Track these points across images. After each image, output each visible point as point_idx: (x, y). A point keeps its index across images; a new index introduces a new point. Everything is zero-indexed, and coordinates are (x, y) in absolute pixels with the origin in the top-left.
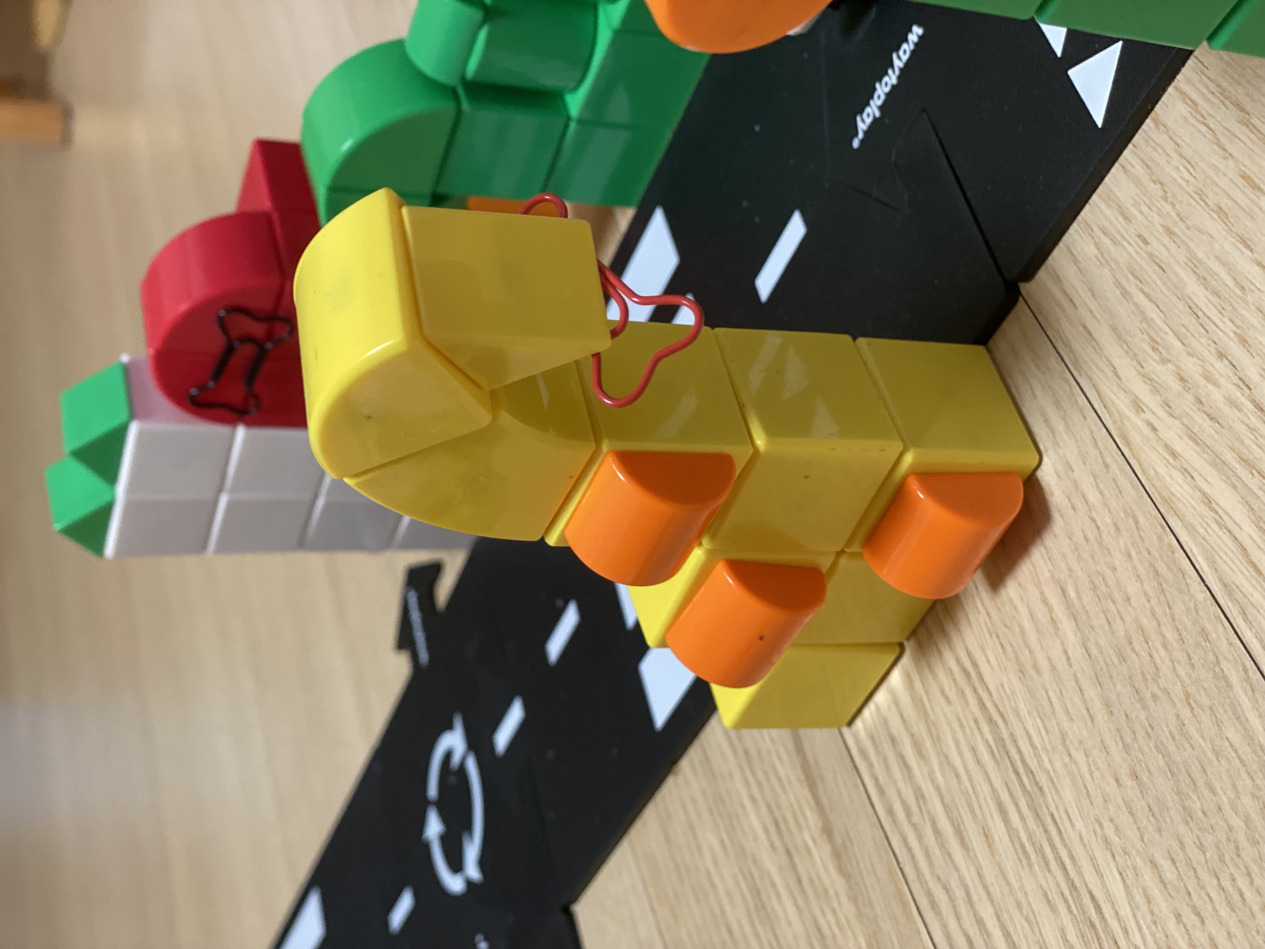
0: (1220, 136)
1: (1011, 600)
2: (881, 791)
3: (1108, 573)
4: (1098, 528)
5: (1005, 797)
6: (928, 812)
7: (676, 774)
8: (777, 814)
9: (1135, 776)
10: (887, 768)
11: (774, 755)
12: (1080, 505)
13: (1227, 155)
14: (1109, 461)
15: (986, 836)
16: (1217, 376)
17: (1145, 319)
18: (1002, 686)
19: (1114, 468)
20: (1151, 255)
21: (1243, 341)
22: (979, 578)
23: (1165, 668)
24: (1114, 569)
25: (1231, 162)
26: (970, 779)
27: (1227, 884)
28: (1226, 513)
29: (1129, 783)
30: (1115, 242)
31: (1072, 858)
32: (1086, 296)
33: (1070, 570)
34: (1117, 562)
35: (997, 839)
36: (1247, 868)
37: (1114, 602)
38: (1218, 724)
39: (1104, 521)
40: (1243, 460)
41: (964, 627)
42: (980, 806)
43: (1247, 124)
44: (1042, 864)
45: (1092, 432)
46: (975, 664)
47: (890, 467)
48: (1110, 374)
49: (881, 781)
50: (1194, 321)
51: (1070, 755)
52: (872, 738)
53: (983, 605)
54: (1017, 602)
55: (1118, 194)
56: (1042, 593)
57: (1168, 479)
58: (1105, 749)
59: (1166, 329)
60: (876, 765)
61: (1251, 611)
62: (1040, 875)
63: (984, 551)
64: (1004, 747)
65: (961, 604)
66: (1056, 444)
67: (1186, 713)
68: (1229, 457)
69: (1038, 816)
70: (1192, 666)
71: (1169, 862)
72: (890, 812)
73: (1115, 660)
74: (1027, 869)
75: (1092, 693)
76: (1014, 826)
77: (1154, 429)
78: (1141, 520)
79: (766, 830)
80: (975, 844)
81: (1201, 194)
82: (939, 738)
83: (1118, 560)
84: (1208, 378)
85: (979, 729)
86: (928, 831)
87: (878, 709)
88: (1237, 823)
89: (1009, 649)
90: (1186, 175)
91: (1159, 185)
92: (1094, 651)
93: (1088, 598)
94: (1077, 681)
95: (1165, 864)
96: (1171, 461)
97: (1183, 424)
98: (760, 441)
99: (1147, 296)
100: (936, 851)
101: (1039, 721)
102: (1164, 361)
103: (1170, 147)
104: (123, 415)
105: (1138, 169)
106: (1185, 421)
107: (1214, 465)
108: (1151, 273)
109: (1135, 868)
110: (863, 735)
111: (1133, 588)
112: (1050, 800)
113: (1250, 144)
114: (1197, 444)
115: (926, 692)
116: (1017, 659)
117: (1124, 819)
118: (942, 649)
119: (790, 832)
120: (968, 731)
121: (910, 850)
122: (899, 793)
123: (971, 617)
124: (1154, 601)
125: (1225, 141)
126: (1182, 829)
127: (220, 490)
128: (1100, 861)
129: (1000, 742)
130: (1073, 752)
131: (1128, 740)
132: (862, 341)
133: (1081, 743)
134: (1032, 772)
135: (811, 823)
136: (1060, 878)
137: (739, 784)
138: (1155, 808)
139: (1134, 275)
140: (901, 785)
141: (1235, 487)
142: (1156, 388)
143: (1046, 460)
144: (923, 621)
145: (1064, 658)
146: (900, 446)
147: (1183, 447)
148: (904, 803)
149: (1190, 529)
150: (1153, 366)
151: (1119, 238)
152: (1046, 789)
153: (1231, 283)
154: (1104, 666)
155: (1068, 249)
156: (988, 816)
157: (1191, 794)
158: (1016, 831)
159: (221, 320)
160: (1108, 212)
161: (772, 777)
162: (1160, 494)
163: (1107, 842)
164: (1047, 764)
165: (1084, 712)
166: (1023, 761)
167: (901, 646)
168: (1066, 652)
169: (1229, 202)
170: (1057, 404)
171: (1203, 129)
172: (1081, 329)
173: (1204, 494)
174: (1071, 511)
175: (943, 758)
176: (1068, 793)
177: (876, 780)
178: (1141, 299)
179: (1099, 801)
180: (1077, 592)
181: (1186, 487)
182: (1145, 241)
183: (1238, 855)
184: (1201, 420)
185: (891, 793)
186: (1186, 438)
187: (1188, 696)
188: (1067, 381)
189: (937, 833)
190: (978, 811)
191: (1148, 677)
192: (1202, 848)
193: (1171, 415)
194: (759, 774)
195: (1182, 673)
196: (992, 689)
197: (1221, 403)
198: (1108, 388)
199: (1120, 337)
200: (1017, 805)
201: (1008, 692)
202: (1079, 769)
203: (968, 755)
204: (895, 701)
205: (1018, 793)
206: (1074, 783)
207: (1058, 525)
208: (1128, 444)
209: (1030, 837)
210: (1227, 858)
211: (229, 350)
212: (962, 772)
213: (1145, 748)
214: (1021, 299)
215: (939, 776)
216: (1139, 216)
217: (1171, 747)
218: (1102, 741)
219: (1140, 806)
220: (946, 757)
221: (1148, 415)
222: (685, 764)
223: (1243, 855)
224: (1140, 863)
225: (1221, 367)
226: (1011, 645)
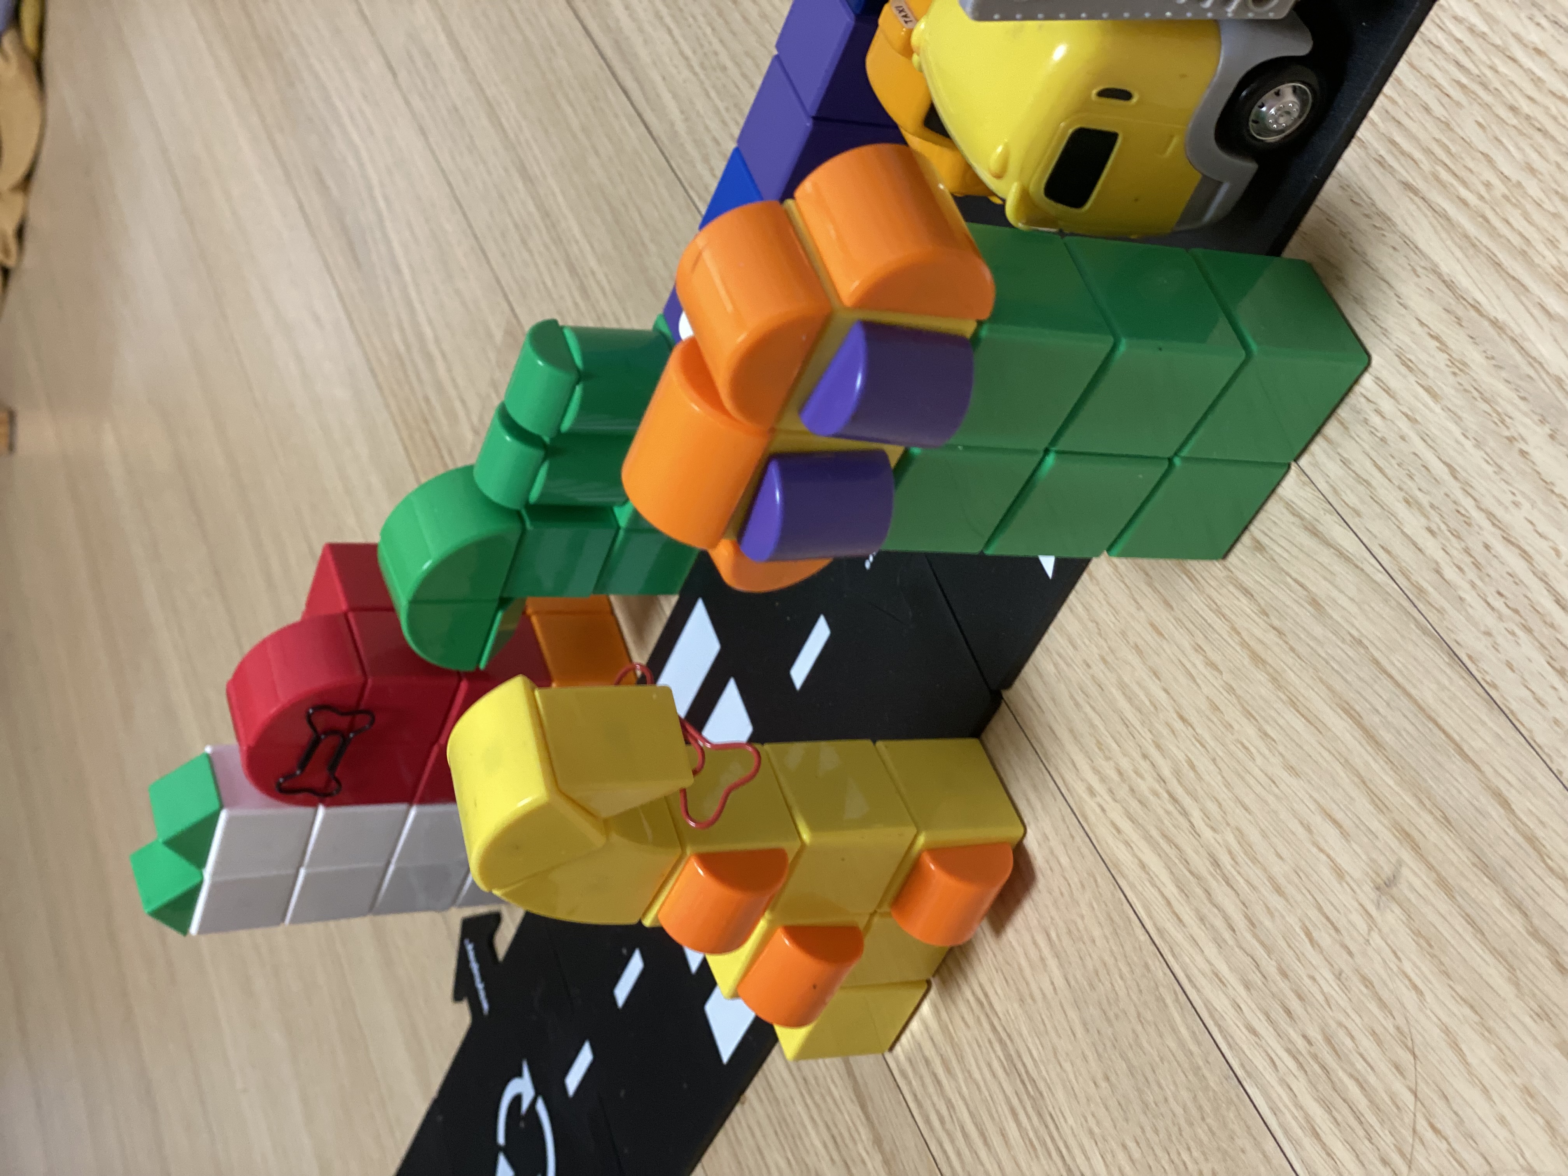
0: (1134, 593)
1: (1010, 943)
2: (920, 1105)
3: (1079, 921)
4: (1069, 884)
5: (1015, 1101)
6: (958, 1119)
7: (743, 1103)
8: (835, 1132)
9: (1107, 1079)
10: (923, 1085)
11: (829, 1080)
12: (1056, 868)
13: (1140, 607)
14: (1074, 833)
15: (1003, 1135)
16: (1143, 772)
17: (1092, 726)
18: (1008, 1011)
19: (1078, 840)
20: (1093, 677)
21: (1158, 747)
22: (985, 925)
23: (1122, 993)
24: (1082, 917)
25: (1142, 614)
26: (989, 1090)
27: (1174, 1157)
28: (1157, 876)
29: (1103, 1084)
30: (1068, 665)
31: (1067, 1147)
32: (1050, 704)
33: (1052, 918)
34: (1084, 912)
35: (1011, 1137)
36: (1187, 1144)
37: (1084, 943)
38: (1161, 1036)
39: (1074, 880)
40: (1165, 836)
41: (976, 963)
42: (997, 1111)
43: (1150, 585)
44: (1046, 1154)
45: (1060, 810)
46: (986, 995)
47: (906, 848)
48: (1070, 766)
49: (919, 1096)
50: (1125, 730)
51: (1061, 1066)
52: (910, 1061)
53: (989, 946)
54: (1014, 943)
55: (1068, 628)
56: (1033, 937)
57: (1115, 848)
58: (1085, 1058)
59: (1107, 733)
60: (914, 1082)
61: (1177, 950)
62: (1044, 1162)
63: (986, 905)
64: (1012, 1061)
65: (973, 945)
66: (1036, 819)
67: (1139, 1028)
68: (1154, 833)
69: (1040, 1115)
70: (1140, 991)
71: (1135, 1144)
72: (928, 1121)
73: (1087, 988)
74: (1035, 1160)
75: (1073, 1014)
76: (1024, 1125)
77: (1103, 810)
78: (1099, 880)
79: (825, 1146)
80: (995, 1143)
81: (1123, 634)
82: (962, 1057)
83: (1085, 910)
84: (1136, 772)
85: (992, 1048)
86: (959, 1135)
87: (913, 1036)
88: (1179, 1111)
89: (1011, 982)
90: (1113, 619)
91: (1095, 624)
92: (1073, 983)
93: (1066, 941)
94: (1062, 1007)
95: (1131, 1145)
96: (1116, 834)
97: (1123, 807)
98: (806, 836)
99: (1091, 706)
100: (966, 1152)
101: (1036, 1039)
102: (1108, 759)
103: (1101, 596)
104: (214, 805)
105: (1080, 609)
106: (1124, 805)
107: (1145, 839)
108: (1093, 690)
109: (1112, 1152)
110: (902, 1058)
111: (1097, 933)
112: (1049, 1103)
113: (1153, 601)
114: (1133, 822)
115: (950, 1019)
116: (1018, 989)
117: (1102, 1112)
118: (960, 982)
119: (846, 1146)
120: (984, 1050)
121: (945, 1152)
122: (934, 1105)
123: (981, 957)
124: (1112, 942)
125: (1136, 596)
126: (1143, 1119)
127: (300, 865)
128: (1087, 1147)
129: (1008, 1057)
130: (1063, 1063)
131: (1100, 1050)
132: (880, 744)
133: (1067, 1054)
134: (1034, 1081)
135: (864, 1137)
136: (1060, 1164)
137: (800, 1108)
138: (1123, 1103)
139: (1082, 691)
140: (935, 1098)
141: (1160, 855)
142: (1103, 779)
143: (1029, 830)
144: (944, 961)
145: (1051, 987)
146: (912, 830)
147: (1125, 825)
148: (938, 1113)
149: (1132, 886)
150: (1101, 762)
151: (1070, 661)
152: (1045, 1094)
153: (1147, 703)
154: (1080, 994)
155: (1034, 665)
156: (1003, 1118)
157: (1146, 1089)
158: (1026, 1129)
159: (309, 718)
160: (1061, 640)
161: (828, 1099)
162: (1110, 859)
163: (1091, 1132)
164: (1044, 1073)
165: (1068, 1028)
166: (1027, 1072)
167: (929, 983)
168: (1052, 983)
169: (1143, 643)
170: (1035, 788)
171: (1123, 586)
172: (1048, 729)
173: (1140, 861)
174: (1049, 872)
175: (967, 1074)
176: (1060, 1095)
177: (915, 1096)
178: (1088, 709)
179: (1083, 1100)
180: (1058, 935)
181: (1128, 855)
182: (1089, 666)
183: (1181, 1135)
184: (1134, 805)
185: (927, 1105)
186: (1126, 818)
187: (1139, 1015)
188: (1040, 769)
189: (966, 1135)
190: (996, 1116)
191: (1111, 1001)
192: (1156, 1132)
193: (1115, 800)
194: (817, 1097)
195: (1134, 997)
196: (1001, 1015)
197: (1147, 793)
198: (1070, 776)
199: (1075, 738)
200: (1024, 1109)
201: (1013, 1017)
202: (1067, 1076)
203: (986, 1070)
204: (927, 1028)
205: (1025, 1097)
206: (1064, 1087)
207: (1041, 882)
208: (1086, 820)
209: (1036, 1132)
210: (1174, 1138)
211: (315, 743)
212: (982, 1084)
213: (1113, 1057)
214: (1003, 704)
215: (964, 1089)
216: (1083, 646)
217: (1130, 1054)
218: (1083, 1053)
219: (1112, 1103)
220: (969, 1072)
221: (1099, 799)
222: (750, 1093)
223: (1183, 1133)
224: (1114, 1146)
225: (1144, 765)
226: (1013, 980)
